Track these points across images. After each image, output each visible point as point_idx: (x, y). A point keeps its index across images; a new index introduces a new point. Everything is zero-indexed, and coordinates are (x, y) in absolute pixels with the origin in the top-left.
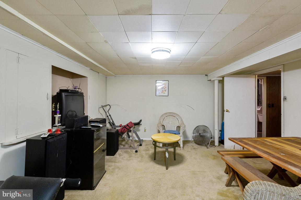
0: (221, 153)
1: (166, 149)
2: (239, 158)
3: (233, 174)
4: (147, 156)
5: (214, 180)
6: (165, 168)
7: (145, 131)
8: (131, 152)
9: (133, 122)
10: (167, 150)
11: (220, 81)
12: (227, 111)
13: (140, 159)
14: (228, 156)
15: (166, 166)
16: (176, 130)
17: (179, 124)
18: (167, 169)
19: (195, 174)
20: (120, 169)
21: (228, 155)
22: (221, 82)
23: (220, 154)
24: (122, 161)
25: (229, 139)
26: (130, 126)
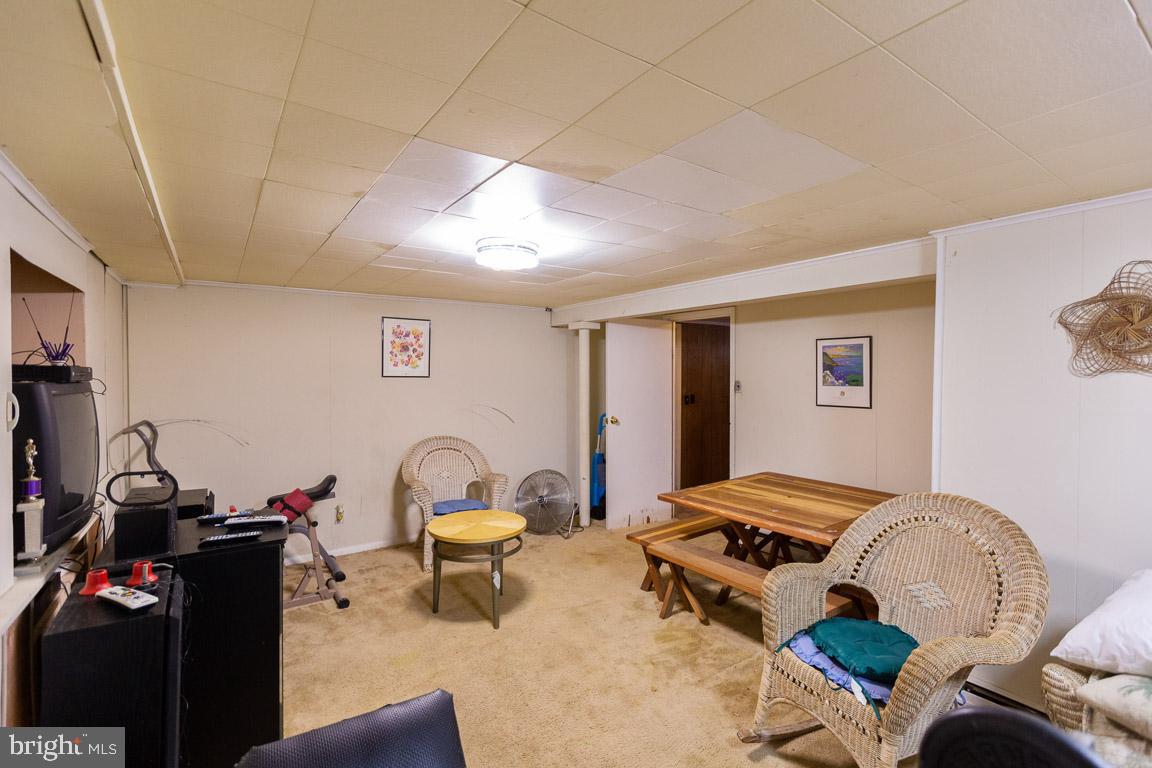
0: (640, 538)
1: (493, 563)
2: (681, 541)
3: (675, 583)
4: (399, 609)
5: (631, 613)
6: (487, 626)
7: (338, 520)
8: (319, 610)
9: (302, 489)
10: (496, 567)
11: (593, 333)
12: (615, 422)
13: (377, 624)
14: (660, 541)
15: (488, 619)
16: (464, 497)
17: (475, 475)
18: (496, 626)
19: (580, 615)
20: (327, 681)
21: (660, 539)
22: (598, 337)
23: (637, 541)
24: (312, 653)
25: (659, 498)
26: (297, 510)
